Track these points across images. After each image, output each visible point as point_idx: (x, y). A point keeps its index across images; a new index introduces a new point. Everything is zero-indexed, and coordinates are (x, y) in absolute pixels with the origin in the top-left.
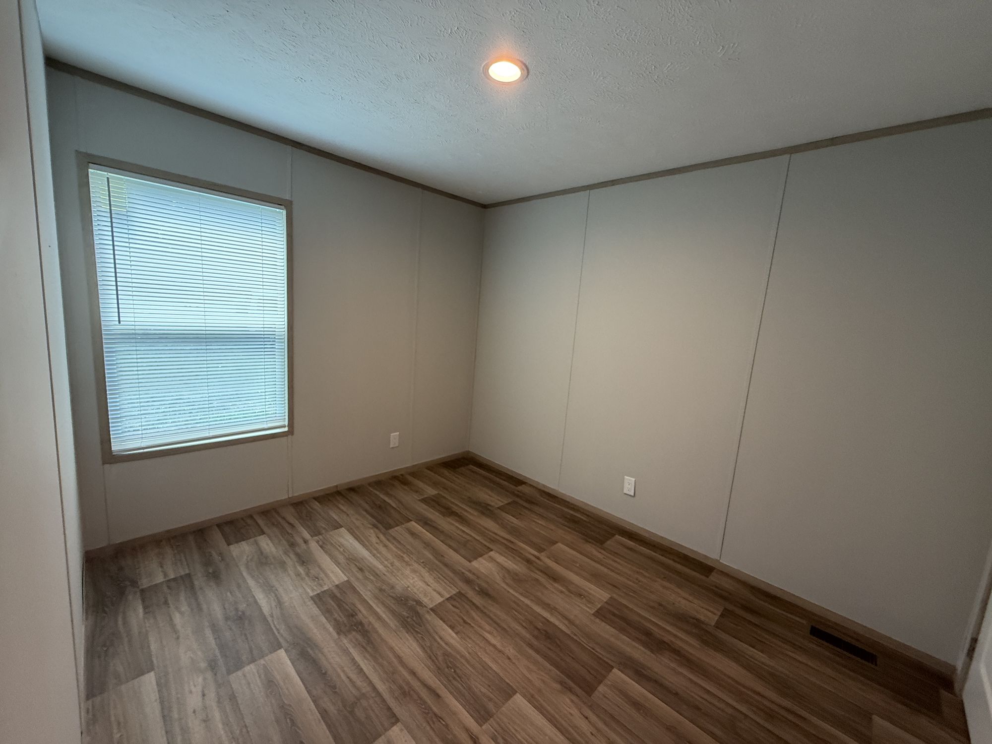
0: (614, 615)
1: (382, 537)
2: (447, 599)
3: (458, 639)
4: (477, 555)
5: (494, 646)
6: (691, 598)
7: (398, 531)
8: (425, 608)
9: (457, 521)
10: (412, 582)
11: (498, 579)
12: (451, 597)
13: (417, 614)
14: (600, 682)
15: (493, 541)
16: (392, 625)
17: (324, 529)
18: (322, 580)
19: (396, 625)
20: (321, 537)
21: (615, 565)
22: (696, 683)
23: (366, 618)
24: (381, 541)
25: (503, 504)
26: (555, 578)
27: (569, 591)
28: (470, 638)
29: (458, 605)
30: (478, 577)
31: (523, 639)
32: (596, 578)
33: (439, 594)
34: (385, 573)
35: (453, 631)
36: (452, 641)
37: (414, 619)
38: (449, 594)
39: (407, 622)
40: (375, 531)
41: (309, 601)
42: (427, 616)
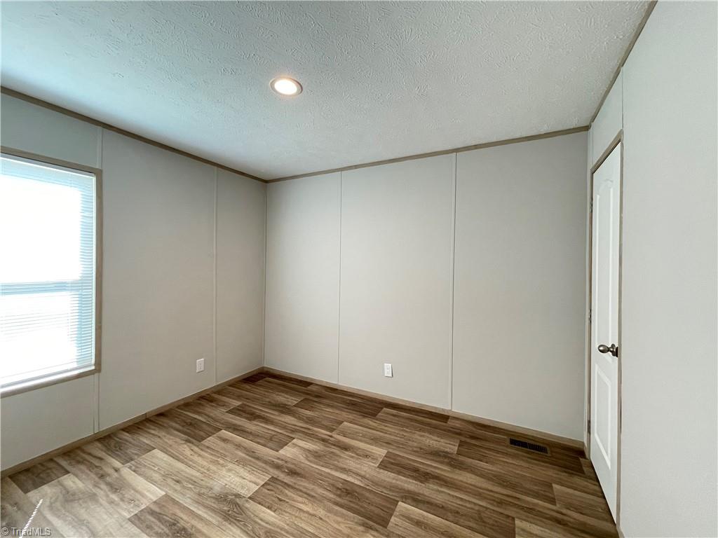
0: (392, 464)
1: (196, 449)
2: (263, 485)
3: (277, 516)
4: (282, 444)
5: (307, 512)
6: (439, 439)
7: (210, 442)
8: (244, 499)
9: (261, 422)
10: (228, 480)
11: (302, 458)
12: (266, 483)
13: (237, 505)
14: (391, 515)
15: (293, 431)
16: (214, 521)
17: (136, 454)
18: (138, 500)
19: (219, 521)
20: (133, 462)
21: (386, 428)
22: (453, 496)
23: (188, 523)
24: (195, 453)
25: (296, 402)
26: (346, 448)
27: (357, 454)
28: (286, 512)
29: (272, 488)
30: (286, 462)
31: (330, 500)
32: (375, 441)
33: (255, 483)
34: (203, 479)
35: (271, 510)
36: (272, 519)
37: (235, 510)
38: (263, 481)
39: (229, 515)
40: (188, 446)
41: (127, 523)
42: (247, 505)
